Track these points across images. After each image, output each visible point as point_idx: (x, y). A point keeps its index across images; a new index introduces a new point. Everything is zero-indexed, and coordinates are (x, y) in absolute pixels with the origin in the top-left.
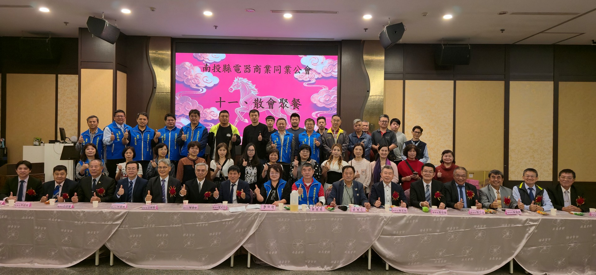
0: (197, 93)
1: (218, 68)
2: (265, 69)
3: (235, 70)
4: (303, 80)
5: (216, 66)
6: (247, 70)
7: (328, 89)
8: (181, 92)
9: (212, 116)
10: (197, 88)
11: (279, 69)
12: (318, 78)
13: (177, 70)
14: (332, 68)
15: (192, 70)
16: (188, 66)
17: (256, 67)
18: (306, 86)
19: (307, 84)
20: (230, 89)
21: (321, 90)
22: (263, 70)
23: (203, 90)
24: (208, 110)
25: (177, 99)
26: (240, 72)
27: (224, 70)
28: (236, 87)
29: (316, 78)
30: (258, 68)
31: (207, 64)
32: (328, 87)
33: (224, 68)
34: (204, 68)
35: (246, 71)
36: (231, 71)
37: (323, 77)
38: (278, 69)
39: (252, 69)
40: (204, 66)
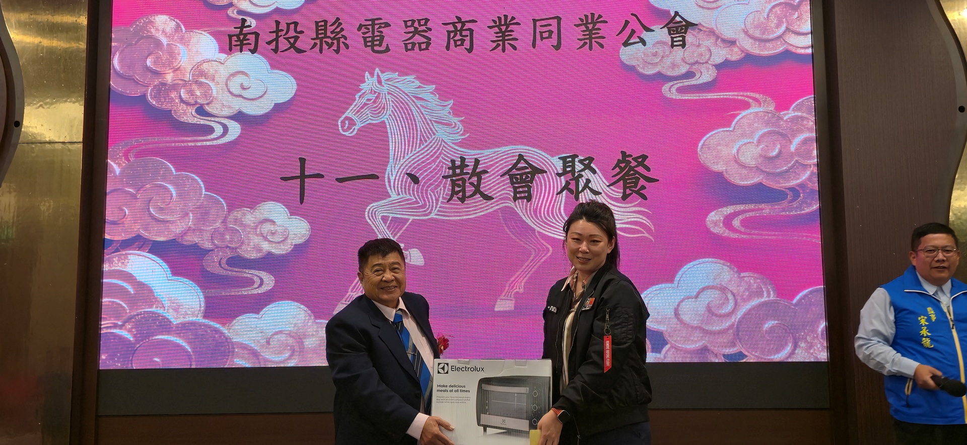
0: (199, 144)
1: (292, 33)
2: (492, 34)
3: (366, 42)
4: (659, 74)
5: (283, 26)
6: (418, 39)
7: (772, 108)
8: (134, 142)
9: (265, 239)
10: (202, 122)
11: (554, 29)
12: (726, 60)
13: (117, 48)
14: (785, 16)
15: (181, 48)
16: (163, 31)
17: (455, 27)
18: (675, 96)
19: (680, 90)
20: (343, 122)
21: (744, 113)
22: (485, 37)
23: (226, 129)
24: (250, 217)
25: (114, 171)
26: (388, 49)
27: (318, 41)
28: (367, 111)
29: (719, 60)
30: (462, 30)
31: (244, 21)
32: (773, 98)
33: (317, 34)
34: (235, 38)
35: (414, 44)
36: (347, 47)
37: (748, 57)
38: (551, 32)
39: (439, 36)
40: (232, 30)
